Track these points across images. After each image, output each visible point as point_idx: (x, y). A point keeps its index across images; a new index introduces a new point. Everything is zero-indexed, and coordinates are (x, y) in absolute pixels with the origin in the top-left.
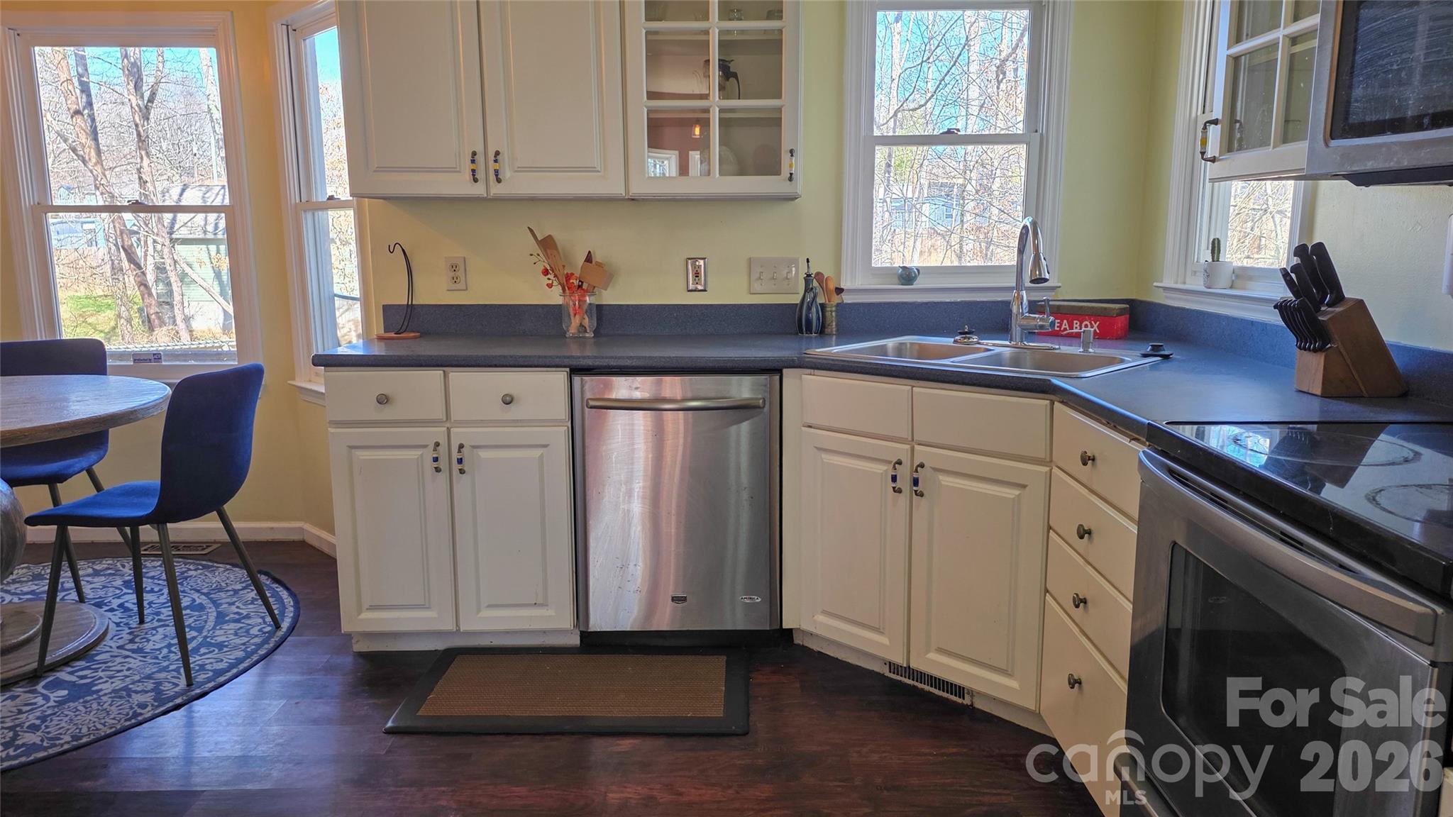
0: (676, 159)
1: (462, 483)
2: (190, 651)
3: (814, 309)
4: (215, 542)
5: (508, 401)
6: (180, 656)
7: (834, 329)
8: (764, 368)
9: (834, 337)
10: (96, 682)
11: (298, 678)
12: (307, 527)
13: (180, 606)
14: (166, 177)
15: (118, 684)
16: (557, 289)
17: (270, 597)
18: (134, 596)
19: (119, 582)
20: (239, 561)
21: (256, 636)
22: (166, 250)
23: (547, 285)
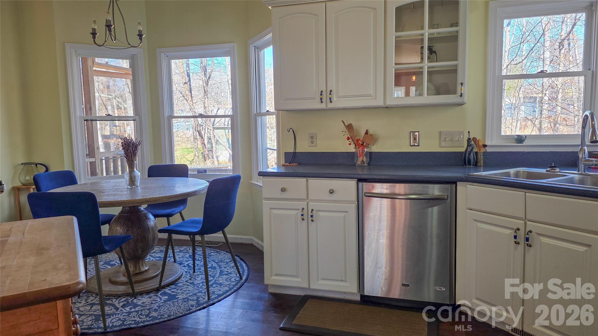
0: (404, 90)
1: (313, 225)
2: (210, 285)
3: (472, 154)
4: (221, 242)
5: (331, 192)
6: (206, 287)
7: (482, 164)
8: (448, 181)
9: (482, 167)
10: (177, 294)
11: (248, 301)
12: (254, 238)
13: (207, 267)
14: (213, 105)
15: (185, 296)
16: (353, 146)
17: (239, 266)
18: (192, 261)
19: (187, 256)
20: (228, 250)
21: (233, 282)
22: (211, 132)
23: (349, 144)
